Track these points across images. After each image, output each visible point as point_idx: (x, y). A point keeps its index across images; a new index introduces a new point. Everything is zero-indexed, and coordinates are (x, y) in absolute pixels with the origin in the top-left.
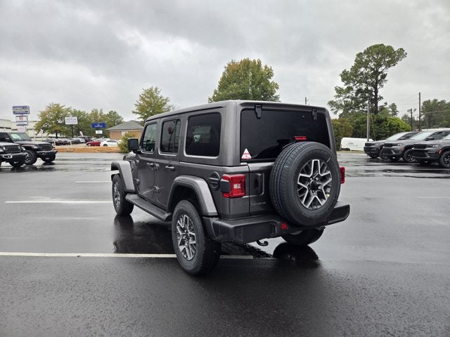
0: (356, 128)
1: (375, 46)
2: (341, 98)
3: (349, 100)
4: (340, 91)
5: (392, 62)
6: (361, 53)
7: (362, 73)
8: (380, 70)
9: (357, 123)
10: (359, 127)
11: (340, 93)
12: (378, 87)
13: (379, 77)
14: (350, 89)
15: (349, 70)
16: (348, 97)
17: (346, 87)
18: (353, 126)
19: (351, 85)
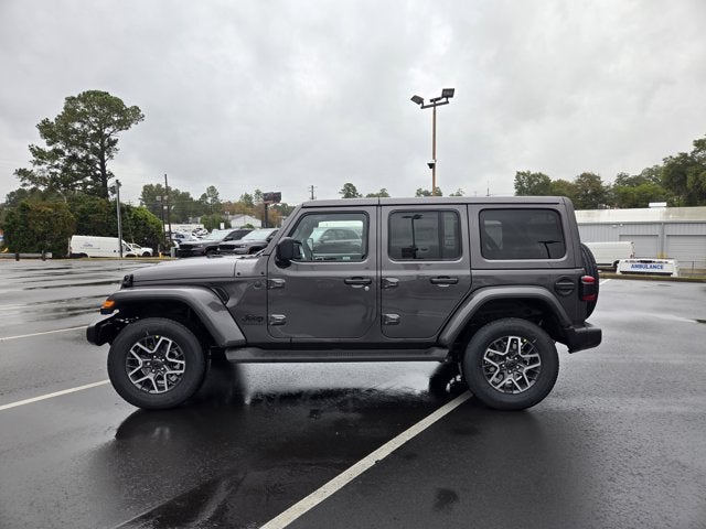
0: (81, 220)
1: (95, 93)
2: (44, 167)
3: (59, 171)
4: (39, 155)
5: (124, 124)
6: (74, 98)
7: (75, 131)
8: (106, 132)
9: (82, 211)
10: (86, 219)
11: (42, 158)
12: (106, 157)
13: (106, 143)
14: (58, 153)
15: (52, 120)
16: (57, 167)
17: (50, 148)
18: (76, 216)
19: (60, 146)
